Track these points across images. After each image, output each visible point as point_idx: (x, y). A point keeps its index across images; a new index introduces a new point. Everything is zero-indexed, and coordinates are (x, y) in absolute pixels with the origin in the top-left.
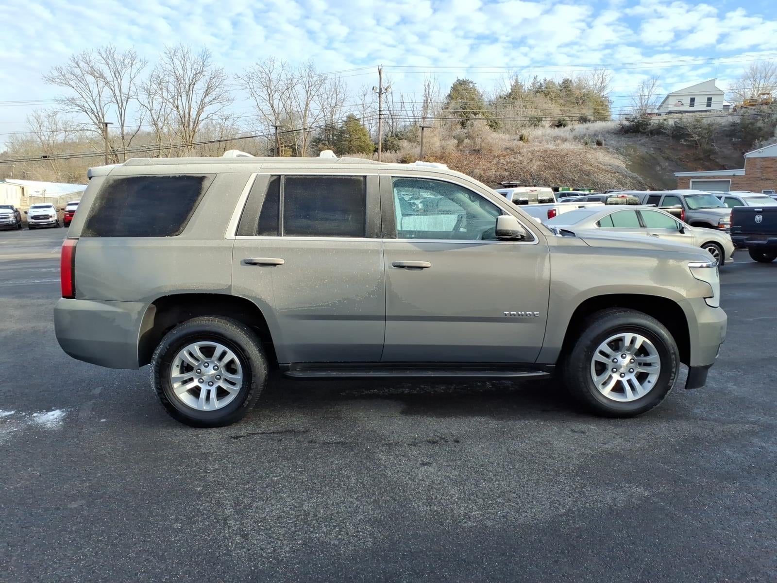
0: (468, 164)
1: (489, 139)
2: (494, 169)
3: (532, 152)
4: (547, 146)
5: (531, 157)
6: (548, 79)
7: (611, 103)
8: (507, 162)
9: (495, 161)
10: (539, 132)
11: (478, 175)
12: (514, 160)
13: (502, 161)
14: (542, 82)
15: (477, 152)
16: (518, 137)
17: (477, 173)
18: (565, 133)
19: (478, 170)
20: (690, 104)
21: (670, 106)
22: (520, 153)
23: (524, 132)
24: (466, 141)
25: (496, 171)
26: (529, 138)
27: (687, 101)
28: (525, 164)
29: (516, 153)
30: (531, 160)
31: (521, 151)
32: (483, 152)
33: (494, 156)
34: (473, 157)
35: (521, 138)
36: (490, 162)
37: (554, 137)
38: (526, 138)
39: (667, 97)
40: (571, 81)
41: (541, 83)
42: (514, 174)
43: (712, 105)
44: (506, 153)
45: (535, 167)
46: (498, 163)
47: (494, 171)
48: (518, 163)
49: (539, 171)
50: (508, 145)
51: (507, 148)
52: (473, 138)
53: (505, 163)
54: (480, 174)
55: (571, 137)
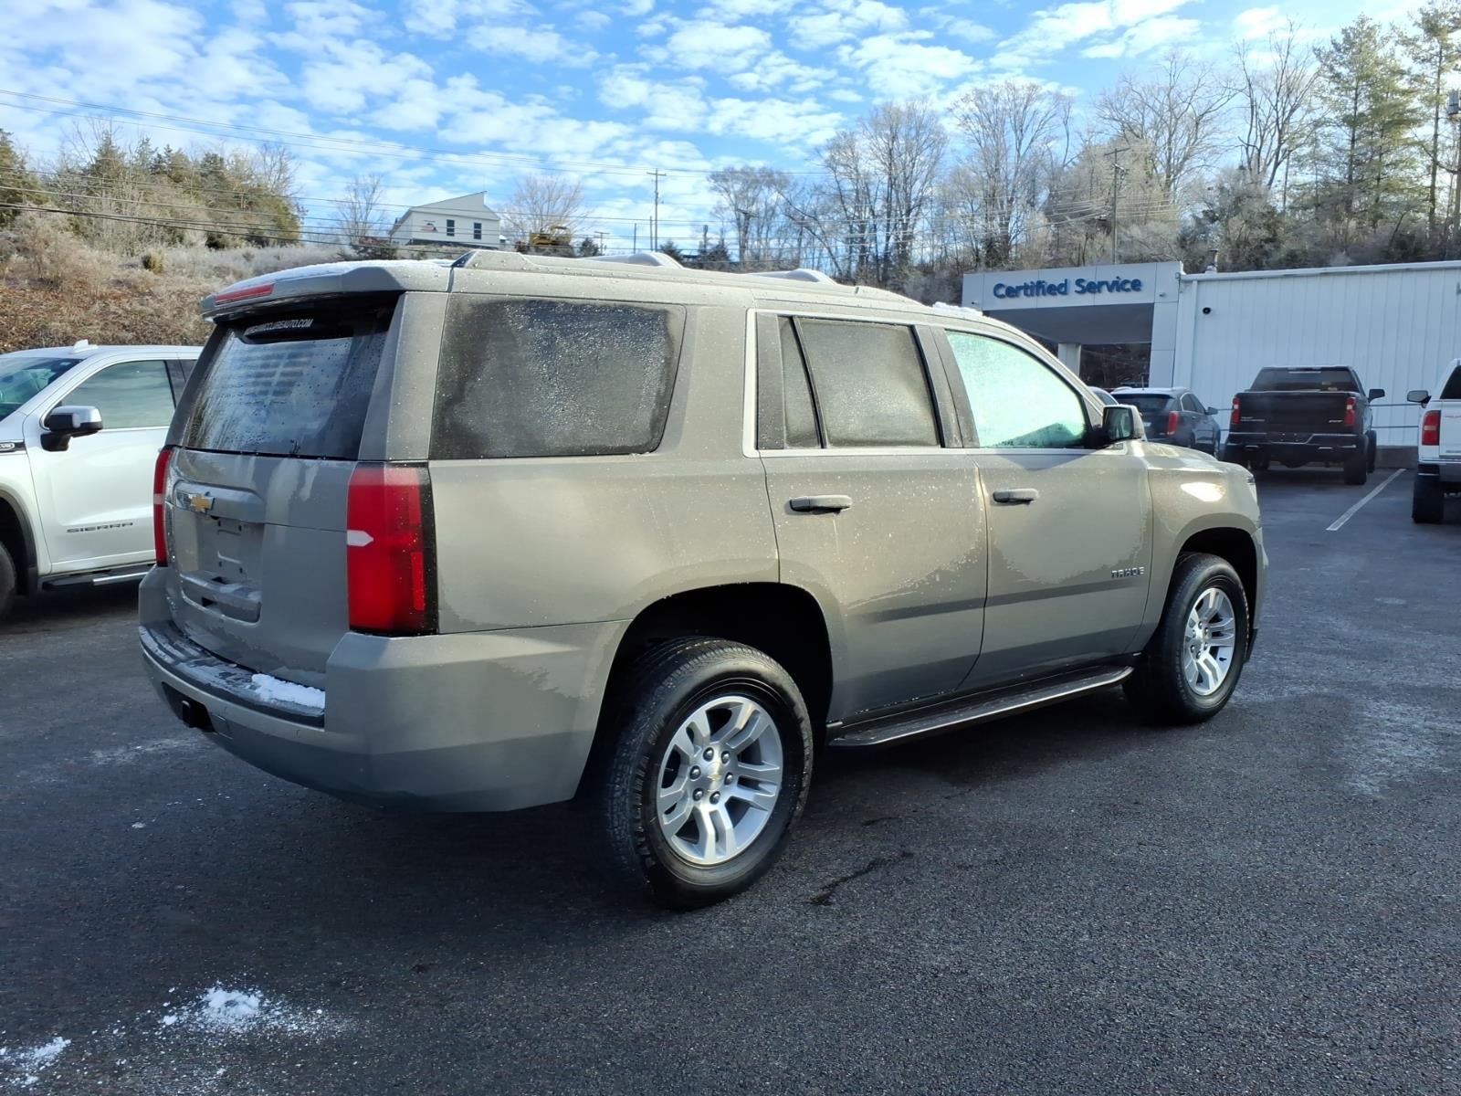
0: (32, 310)
1: (73, 259)
2: (98, 324)
3: (180, 294)
4: (206, 285)
5: (179, 304)
6: (174, 150)
7: (303, 211)
8: (127, 311)
9: (97, 306)
10: (181, 254)
11: (60, 334)
12: (139, 308)
13: (113, 308)
14: (162, 152)
15: (51, 284)
16: (137, 260)
17: (57, 332)
18: (237, 262)
19: (58, 324)
20: (448, 230)
21: (414, 229)
22: (151, 294)
23: (151, 250)
24: (15, 257)
25: (102, 329)
26: (164, 266)
27: (441, 224)
28: (168, 316)
29: (144, 294)
30: (180, 310)
31: (155, 290)
32: (65, 285)
33: (94, 298)
34: (41, 294)
35: (147, 263)
36: (86, 309)
37: (216, 268)
38: (157, 265)
39: (409, 214)
40: (221, 160)
41: (159, 156)
42: (145, 336)
43: (482, 237)
44: (119, 292)
45: (191, 326)
46: (104, 313)
47: (100, 327)
48: (152, 315)
49: (200, 334)
50: (122, 274)
51: (118, 282)
52: (35, 253)
53: (120, 312)
54: (65, 333)
55: (251, 270)
